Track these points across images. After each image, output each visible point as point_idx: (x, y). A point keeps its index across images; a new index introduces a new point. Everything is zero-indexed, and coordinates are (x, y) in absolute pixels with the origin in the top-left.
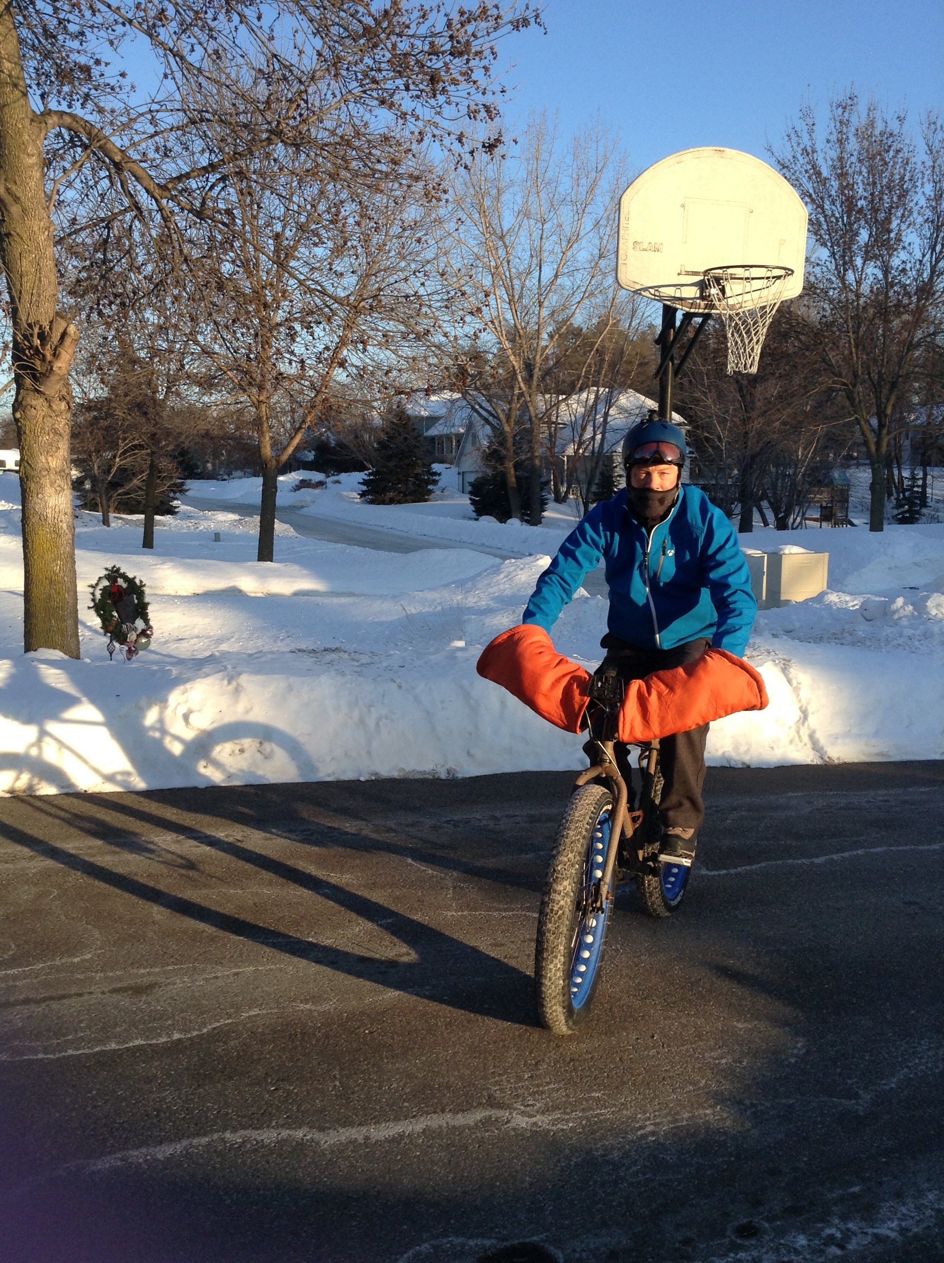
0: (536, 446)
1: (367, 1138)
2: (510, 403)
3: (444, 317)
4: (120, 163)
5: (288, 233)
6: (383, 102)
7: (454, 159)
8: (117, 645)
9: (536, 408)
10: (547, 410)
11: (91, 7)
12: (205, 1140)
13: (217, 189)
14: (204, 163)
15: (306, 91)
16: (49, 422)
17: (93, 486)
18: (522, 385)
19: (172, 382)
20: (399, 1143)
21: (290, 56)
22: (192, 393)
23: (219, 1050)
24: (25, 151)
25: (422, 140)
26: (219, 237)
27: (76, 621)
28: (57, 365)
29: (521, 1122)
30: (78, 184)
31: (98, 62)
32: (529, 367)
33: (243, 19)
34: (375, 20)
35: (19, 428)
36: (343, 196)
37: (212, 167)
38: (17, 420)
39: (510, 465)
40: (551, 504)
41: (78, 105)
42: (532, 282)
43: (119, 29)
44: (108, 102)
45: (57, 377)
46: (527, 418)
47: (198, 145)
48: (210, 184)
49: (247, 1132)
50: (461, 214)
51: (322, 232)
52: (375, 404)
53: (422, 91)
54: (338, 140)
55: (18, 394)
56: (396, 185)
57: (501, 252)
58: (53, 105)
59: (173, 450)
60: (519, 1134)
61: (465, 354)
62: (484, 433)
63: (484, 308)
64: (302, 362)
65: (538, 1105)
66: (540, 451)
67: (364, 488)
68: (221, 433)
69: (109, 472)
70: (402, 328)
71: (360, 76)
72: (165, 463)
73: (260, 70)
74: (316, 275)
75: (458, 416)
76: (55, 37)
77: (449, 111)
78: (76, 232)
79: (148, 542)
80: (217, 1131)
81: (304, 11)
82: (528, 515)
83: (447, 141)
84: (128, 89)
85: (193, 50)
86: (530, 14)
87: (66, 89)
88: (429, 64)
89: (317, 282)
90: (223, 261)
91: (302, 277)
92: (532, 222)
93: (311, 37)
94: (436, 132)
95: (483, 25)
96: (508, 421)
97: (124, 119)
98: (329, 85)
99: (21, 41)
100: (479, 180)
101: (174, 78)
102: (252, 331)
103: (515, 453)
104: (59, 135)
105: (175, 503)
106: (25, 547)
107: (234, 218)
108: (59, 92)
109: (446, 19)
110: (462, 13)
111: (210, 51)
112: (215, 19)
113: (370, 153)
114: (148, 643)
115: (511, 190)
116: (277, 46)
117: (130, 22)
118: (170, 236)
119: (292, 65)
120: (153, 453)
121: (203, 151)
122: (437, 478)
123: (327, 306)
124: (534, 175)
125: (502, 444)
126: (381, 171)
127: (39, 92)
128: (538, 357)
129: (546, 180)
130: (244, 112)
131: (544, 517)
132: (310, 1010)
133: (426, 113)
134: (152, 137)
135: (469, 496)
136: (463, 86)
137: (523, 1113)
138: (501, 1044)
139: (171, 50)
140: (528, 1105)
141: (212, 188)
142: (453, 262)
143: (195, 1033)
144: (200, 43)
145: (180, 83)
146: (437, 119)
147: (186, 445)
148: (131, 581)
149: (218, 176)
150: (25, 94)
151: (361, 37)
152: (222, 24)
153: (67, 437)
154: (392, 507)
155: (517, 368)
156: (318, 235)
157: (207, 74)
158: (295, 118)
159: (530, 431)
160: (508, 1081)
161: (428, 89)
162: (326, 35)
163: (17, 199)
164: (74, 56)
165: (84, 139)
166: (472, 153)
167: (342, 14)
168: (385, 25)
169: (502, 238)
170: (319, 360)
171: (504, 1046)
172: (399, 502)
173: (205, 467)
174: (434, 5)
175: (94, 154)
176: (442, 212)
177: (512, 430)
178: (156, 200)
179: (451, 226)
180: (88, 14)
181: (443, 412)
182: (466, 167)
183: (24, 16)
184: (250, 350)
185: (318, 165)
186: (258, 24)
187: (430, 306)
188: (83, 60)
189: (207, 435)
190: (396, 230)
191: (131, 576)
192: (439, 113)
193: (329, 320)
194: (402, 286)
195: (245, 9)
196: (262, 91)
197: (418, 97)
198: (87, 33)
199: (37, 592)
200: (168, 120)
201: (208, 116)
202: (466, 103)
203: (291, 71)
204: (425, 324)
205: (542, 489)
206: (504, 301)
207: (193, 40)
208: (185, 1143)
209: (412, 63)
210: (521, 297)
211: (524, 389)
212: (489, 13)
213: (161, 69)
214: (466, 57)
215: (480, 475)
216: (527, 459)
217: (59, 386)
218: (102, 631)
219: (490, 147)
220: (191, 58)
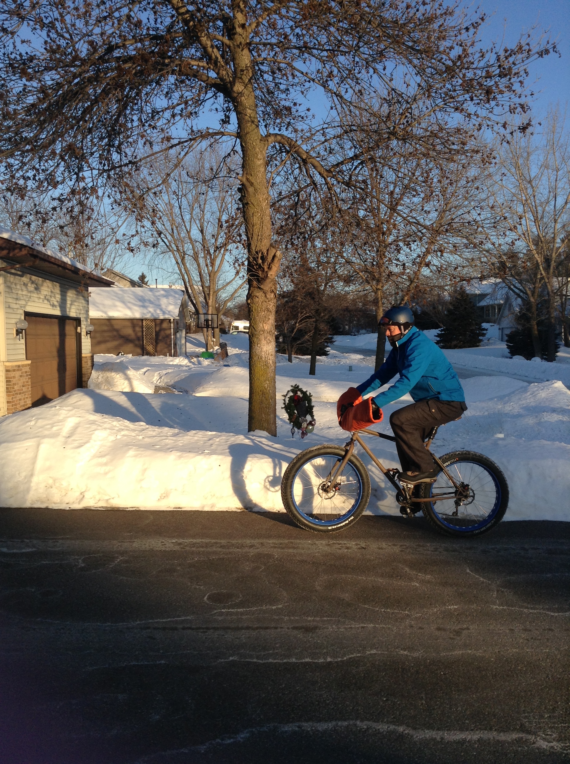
0: (552, 311)
1: (442, 739)
2: (534, 284)
3: (492, 233)
4: (306, 159)
5: (397, 190)
6: (457, 109)
7: (499, 138)
8: (296, 429)
9: (552, 286)
10: (560, 287)
11: (292, 74)
12: (345, 723)
13: (358, 169)
14: (351, 154)
15: (411, 108)
16: (265, 304)
17: (284, 340)
18: (543, 272)
19: (328, 279)
20: (462, 745)
21: (401, 88)
22: (340, 286)
23: (354, 671)
24: (256, 158)
25: (480, 129)
26: (358, 196)
27: (275, 416)
28: (270, 273)
29: (544, 745)
30: (282, 173)
31: (295, 104)
32: (547, 261)
33: (375, 70)
34: (453, 62)
35: (249, 308)
36: (431, 166)
37: (356, 157)
38: (248, 304)
39: (534, 323)
40: (562, 348)
41: (284, 129)
42: (550, 208)
43: (307, 85)
44: (300, 126)
45: (270, 280)
46: (546, 293)
47: (348, 145)
48: (354, 167)
49: (370, 723)
50: (504, 170)
51: (418, 188)
52: (446, 288)
53: (481, 100)
54: (428, 134)
55: (249, 289)
56: (463, 157)
57: (530, 191)
58: (271, 131)
59: (328, 319)
60: (541, 752)
61: (505, 254)
62: (517, 304)
63: (518, 226)
64: (404, 265)
65: (554, 736)
66: (555, 314)
67: (438, 339)
68: (354, 308)
69: (292, 332)
70: (465, 241)
71: (443, 96)
72: (322, 326)
73: (384, 99)
74: (414, 214)
75: (500, 293)
76: (273, 93)
77: (497, 110)
78: (281, 200)
79: (312, 372)
80: (352, 719)
81: (410, 62)
82: (546, 355)
83: (496, 128)
84: (311, 117)
85: (346, 92)
86: (550, 46)
87: (278, 121)
88: (485, 83)
89: (414, 218)
90: (359, 209)
91: (405, 215)
92: (550, 171)
93: (415, 76)
94: (489, 123)
95: (520, 56)
96: (533, 295)
97: (308, 134)
98: (424, 102)
99: (256, 97)
100: (516, 149)
101: (336, 109)
102: (375, 249)
103: (538, 315)
104: (274, 146)
105: (328, 349)
106: (250, 373)
107: (367, 185)
108: (274, 123)
109: (496, 55)
110: (506, 51)
111: (357, 91)
112: (359, 73)
113: (448, 140)
114: (313, 429)
115: (536, 153)
116: (394, 84)
117: (313, 80)
118: (331, 198)
119: (403, 93)
120: (317, 321)
121: (351, 148)
122: (485, 332)
123: (420, 231)
124: (552, 142)
125: (529, 309)
126: (455, 150)
127: (264, 124)
128: (554, 254)
129: (559, 145)
130: (375, 124)
131: (557, 356)
132: (407, 655)
133: (483, 113)
134: (323, 143)
135: (506, 343)
136: (507, 94)
137: (544, 739)
138: (529, 693)
139: (335, 93)
140: (547, 735)
141: (355, 168)
142: (497, 199)
143: (339, 659)
144: (351, 87)
145: (339, 111)
146: (490, 115)
147: (335, 316)
148: (304, 393)
149: (359, 161)
150: (257, 126)
151: (444, 73)
152: (363, 75)
153: (274, 313)
154: (456, 350)
155: (539, 261)
156: (415, 190)
157: (354, 104)
158: (404, 124)
159: (548, 302)
160: (534, 718)
161: (484, 99)
162: (423, 74)
163: (252, 184)
164: (283, 103)
165: (287, 148)
166: (512, 133)
167: (433, 61)
168: (459, 63)
169: (530, 182)
170: (414, 263)
171: (531, 694)
172: (461, 347)
173: (344, 328)
174: (489, 49)
175: (292, 155)
176: (491, 170)
177: (536, 300)
178: (325, 179)
179: (497, 178)
180: (290, 78)
181: (489, 291)
182: (508, 142)
183: (258, 84)
184: (374, 260)
185: (417, 149)
186: (384, 73)
187: (483, 227)
188: (287, 104)
189: (347, 309)
190: (463, 182)
191: (304, 390)
192: (491, 112)
193: (421, 239)
194: (466, 216)
195: (377, 65)
196: (385, 109)
197: (478, 104)
198: (290, 89)
199: (256, 398)
200: (331, 132)
201: (354, 128)
202: (508, 104)
203: (402, 97)
204: (480, 237)
205: (556, 338)
206: (531, 220)
207: (347, 86)
208: (334, 723)
209: (475, 84)
210: (542, 218)
211: (544, 274)
212: (523, 49)
213: (329, 104)
214: (509, 77)
215: (514, 330)
216: (546, 319)
217: (271, 285)
218: (289, 422)
219: (523, 129)
220: (346, 97)
